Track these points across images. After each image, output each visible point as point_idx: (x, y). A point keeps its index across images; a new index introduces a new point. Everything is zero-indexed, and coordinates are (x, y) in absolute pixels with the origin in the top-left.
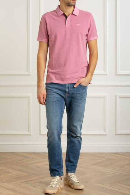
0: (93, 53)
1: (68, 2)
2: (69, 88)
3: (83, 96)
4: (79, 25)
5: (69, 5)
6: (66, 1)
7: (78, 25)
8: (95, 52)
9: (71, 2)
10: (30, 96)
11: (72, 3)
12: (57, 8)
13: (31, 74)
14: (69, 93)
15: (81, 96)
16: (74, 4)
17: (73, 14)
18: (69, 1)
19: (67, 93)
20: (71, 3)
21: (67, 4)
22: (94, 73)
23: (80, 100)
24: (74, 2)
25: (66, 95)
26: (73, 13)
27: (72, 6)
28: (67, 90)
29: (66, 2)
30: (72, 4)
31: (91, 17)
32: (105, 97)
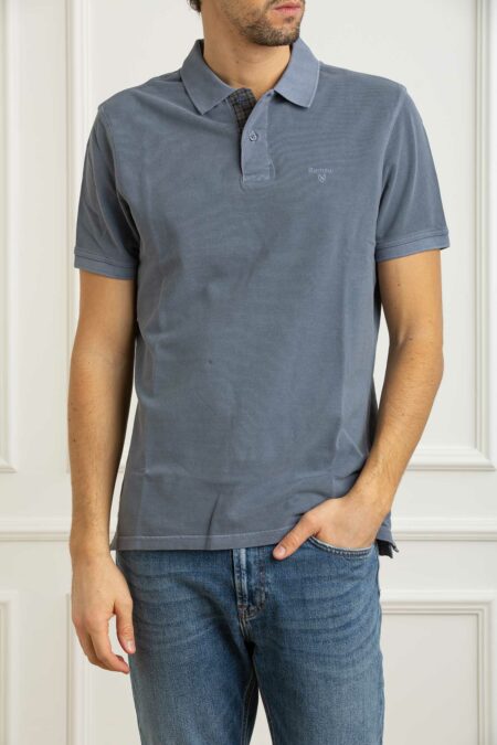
1: (251, 20)
2: (249, 571)
3: (353, 616)
5: (259, 37)
6: (241, 15)
9: (271, 15)
11: (277, 27)
13: (14, 462)
14: (257, 599)
15: (334, 617)
16: (287, 30)
18: (254, 14)
19: (243, 601)
20: (267, 24)
21: (242, 31)
23: (337, 640)
24: (289, 20)
25: (243, 611)
27: (277, 44)
28: (243, 583)
29: (236, 22)
30: (275, 34)
32: (485, 608)
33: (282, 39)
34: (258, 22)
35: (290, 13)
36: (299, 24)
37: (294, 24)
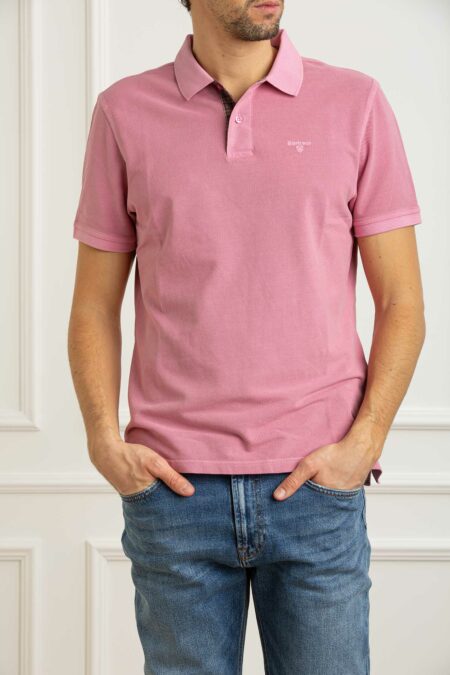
0: (391, 304)
1: (235, 17)
2: (248, 516)
4: (300, 149)
5: (242, 33)
6: (225, 13)
7: (294, 147)
8: (405, 299)
9: (252, 12)
10: (29, 551)
11: (257, 23)
12: (180, 55)
13: (38, 422)
16: (267, 26)
17: (267, 85)
18: (236, 11)
20: (249, 21)
21: (227, 27)
22: (398, 420)
24: (269, 16)
25: (243, 553)
26: (270, 79)
27: (259, 39)
29: (222, 19)
30: (256, 29)
31: (371, 103)
33: (263, 34)
34: (240, 19)
35: (270, 10)
36: (278, 21)
37: (273, 20)
